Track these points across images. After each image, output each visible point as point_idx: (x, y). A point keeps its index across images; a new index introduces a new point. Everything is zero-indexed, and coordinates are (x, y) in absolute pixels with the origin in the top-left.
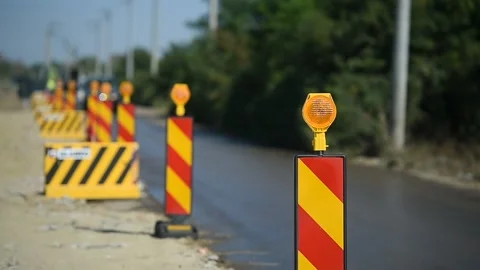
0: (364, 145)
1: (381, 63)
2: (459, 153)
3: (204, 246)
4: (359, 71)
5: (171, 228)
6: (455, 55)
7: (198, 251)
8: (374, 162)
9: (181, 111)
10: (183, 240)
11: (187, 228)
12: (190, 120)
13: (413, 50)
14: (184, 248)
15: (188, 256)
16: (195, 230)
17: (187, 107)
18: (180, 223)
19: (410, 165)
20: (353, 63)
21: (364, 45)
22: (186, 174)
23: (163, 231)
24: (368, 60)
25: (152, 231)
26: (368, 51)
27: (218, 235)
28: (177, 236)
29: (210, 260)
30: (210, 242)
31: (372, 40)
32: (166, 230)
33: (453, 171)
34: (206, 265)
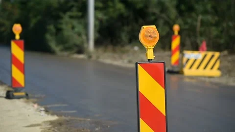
0: (76, 49)
1: (80, 14)
2: (114, 51)
3: (35, 103)
4: (71, 17)
5: (16, 94)
6: (111, 10)
7: (33, 106)
8: (81, 56)
9: (17, 37)
10: (22, 100)
11: (23, 94)
12: (22, 42)
13: (96, 8)
14: (25, 104)
15: (29, 109)
16: (27, 95)
17: (20, 35)
18: (19, 91)
19: (98, 57)
20: (69, 14)
21: (72, 6)
22: (22, 68)
23: (11, 96)
24: (75, 13)
25: (5, 95)
26: (74, 9)
27: (36, 96)
28: (19, 98)
29: (41, 111)
30: (35, 100)
31: (76, 4)
32: (13, 95)
33: (115, 59)
34: (41, 114)
